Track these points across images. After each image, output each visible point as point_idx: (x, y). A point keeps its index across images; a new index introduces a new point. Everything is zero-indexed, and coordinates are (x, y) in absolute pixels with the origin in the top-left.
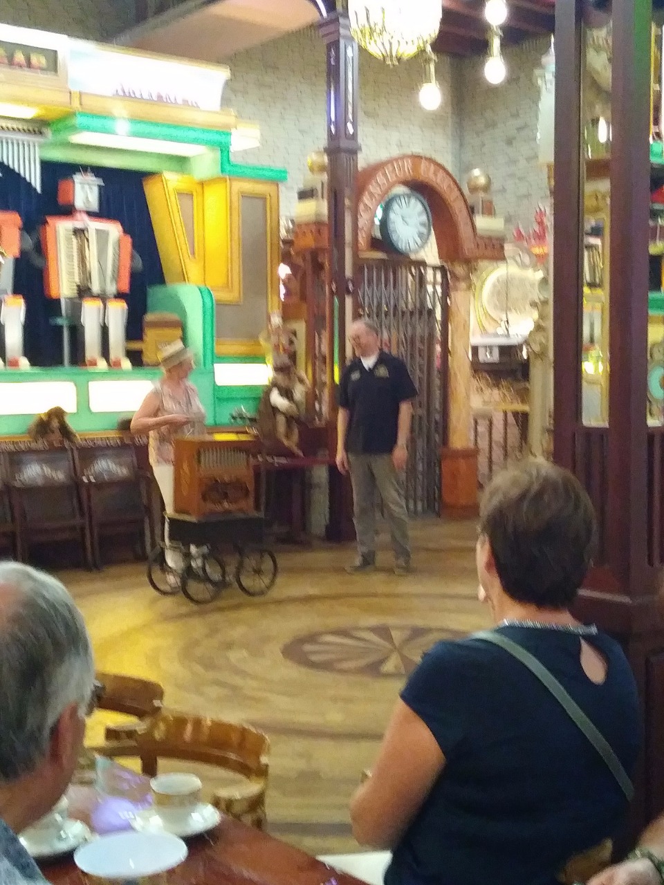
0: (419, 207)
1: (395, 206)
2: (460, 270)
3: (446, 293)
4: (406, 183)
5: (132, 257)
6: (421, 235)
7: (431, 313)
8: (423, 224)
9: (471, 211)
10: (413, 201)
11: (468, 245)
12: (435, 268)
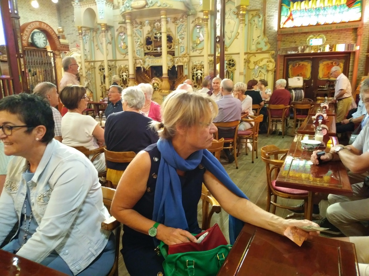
0: (43, 36)
1: (35, 35)
2: (57, 52)
3: (54, 60)
4: (38, 28)
6: (44, 43)
7: (51, 63)
8: (44, 40)
9: (59, 37)
10: (41, 34)
11: (59, 47)
12: (51, 52)
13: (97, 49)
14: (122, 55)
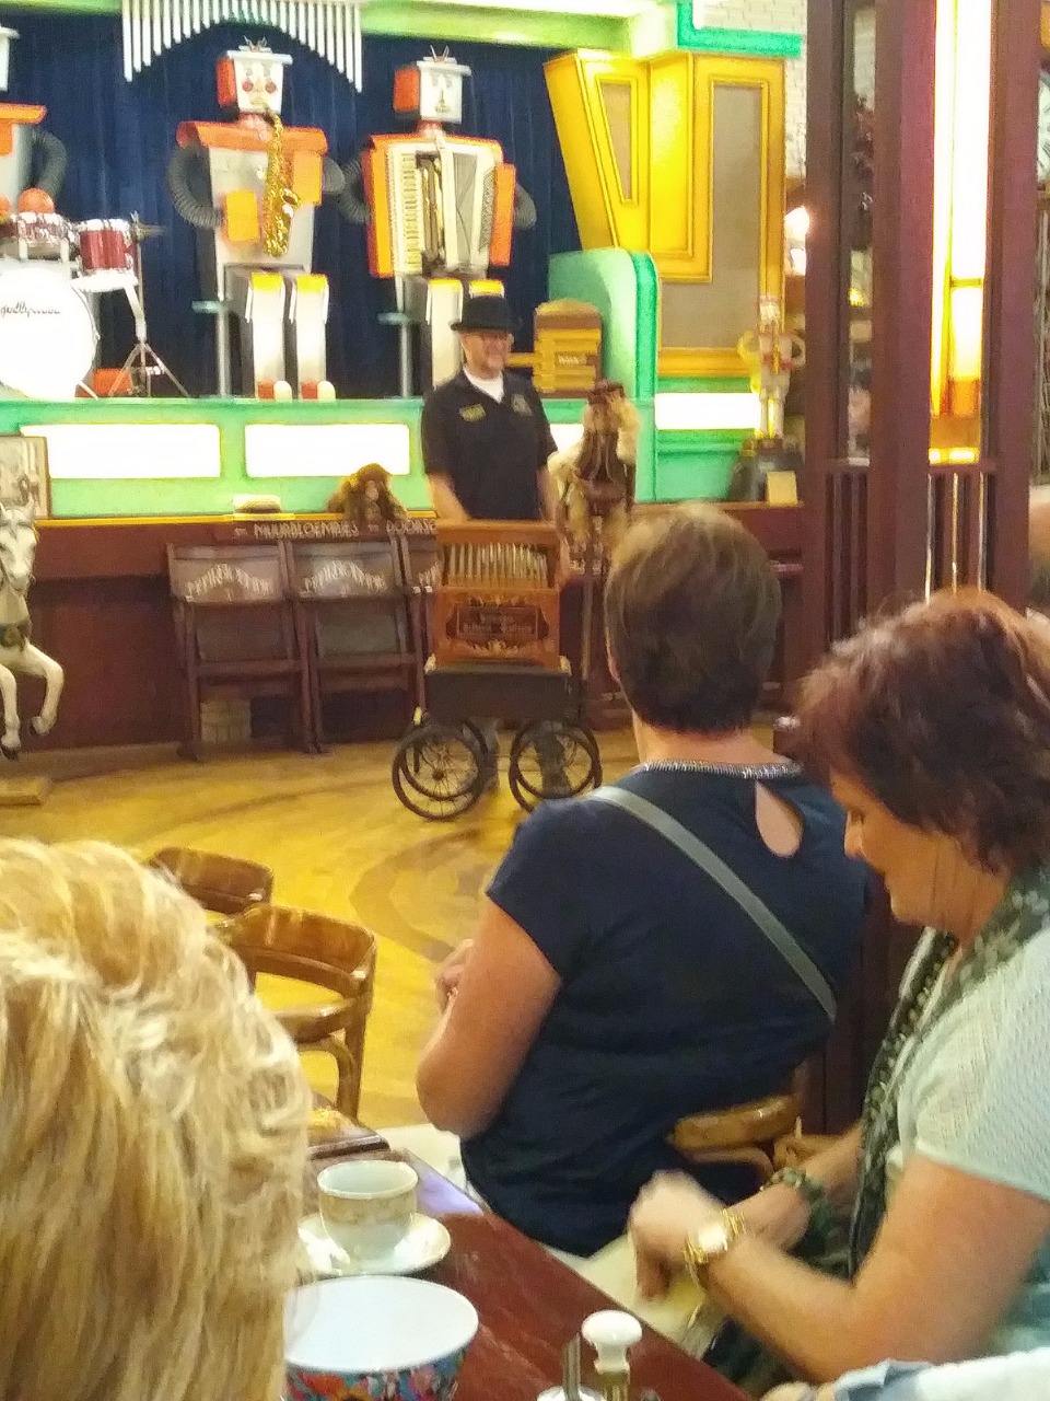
5: (517, 202)
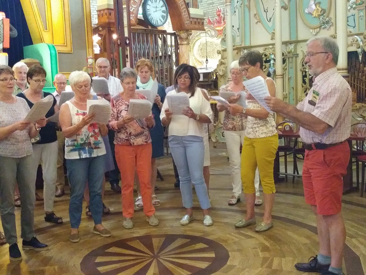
0: (162, 3)
1: (149, 2)
2: (183, 35)
3: (177, 47)
5: (11, 29)
6: (163, 17)
10: (158, 0)
13: (257, 23)
14: (311, 31)
